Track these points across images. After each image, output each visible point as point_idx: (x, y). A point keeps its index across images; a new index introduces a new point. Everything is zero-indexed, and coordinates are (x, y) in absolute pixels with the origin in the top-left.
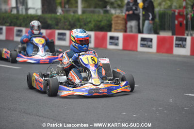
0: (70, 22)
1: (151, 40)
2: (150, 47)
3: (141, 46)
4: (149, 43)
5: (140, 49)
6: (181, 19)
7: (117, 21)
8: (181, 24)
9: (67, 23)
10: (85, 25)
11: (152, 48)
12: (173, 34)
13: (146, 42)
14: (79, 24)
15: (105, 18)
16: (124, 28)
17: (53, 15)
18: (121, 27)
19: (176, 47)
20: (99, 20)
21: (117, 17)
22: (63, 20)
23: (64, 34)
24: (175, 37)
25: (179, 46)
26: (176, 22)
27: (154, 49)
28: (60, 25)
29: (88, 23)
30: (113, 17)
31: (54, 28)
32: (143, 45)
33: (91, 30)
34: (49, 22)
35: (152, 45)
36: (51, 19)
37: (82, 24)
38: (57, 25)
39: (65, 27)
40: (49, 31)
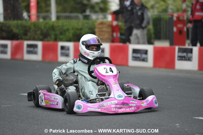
0: (42, 30)
1: (146, 52)
2: (144, 60)
3: (133, 60)
4: (144, 56)
5: (132, 63)
6: (180, 26)
7: (102, 28)
8: (180, 31)
9: (39, 32)
10: (61, 33)
11: (147, 61)
12: (171, 44)
13: (140, 55)
14: (53, 32)
15: (86, 25)
16: (110, 37)
17: (20, 22)
18: (107, 36)
19: (178, 60)
20: (79, 27)
21: (102, 23)
22: (33, 28)
23: (35, 46)
24: (177, 48)
25: (183, 59)
26: (175, 29)
27: (150, 63)
28: (29, 34)
29: (65, 31)
30: (96, 24)
31: (22, 39)
32: (135, 59)
33: (69, 40)
34: (15, 30)
35: (147, 58)
36: (17, 26)
37: (58, 32)
38: (25, 34)
39: (36, 37)
40: (15, 42)
